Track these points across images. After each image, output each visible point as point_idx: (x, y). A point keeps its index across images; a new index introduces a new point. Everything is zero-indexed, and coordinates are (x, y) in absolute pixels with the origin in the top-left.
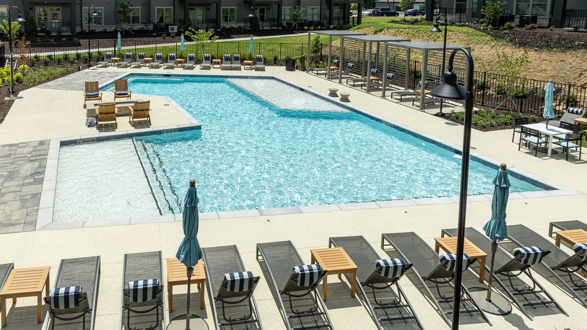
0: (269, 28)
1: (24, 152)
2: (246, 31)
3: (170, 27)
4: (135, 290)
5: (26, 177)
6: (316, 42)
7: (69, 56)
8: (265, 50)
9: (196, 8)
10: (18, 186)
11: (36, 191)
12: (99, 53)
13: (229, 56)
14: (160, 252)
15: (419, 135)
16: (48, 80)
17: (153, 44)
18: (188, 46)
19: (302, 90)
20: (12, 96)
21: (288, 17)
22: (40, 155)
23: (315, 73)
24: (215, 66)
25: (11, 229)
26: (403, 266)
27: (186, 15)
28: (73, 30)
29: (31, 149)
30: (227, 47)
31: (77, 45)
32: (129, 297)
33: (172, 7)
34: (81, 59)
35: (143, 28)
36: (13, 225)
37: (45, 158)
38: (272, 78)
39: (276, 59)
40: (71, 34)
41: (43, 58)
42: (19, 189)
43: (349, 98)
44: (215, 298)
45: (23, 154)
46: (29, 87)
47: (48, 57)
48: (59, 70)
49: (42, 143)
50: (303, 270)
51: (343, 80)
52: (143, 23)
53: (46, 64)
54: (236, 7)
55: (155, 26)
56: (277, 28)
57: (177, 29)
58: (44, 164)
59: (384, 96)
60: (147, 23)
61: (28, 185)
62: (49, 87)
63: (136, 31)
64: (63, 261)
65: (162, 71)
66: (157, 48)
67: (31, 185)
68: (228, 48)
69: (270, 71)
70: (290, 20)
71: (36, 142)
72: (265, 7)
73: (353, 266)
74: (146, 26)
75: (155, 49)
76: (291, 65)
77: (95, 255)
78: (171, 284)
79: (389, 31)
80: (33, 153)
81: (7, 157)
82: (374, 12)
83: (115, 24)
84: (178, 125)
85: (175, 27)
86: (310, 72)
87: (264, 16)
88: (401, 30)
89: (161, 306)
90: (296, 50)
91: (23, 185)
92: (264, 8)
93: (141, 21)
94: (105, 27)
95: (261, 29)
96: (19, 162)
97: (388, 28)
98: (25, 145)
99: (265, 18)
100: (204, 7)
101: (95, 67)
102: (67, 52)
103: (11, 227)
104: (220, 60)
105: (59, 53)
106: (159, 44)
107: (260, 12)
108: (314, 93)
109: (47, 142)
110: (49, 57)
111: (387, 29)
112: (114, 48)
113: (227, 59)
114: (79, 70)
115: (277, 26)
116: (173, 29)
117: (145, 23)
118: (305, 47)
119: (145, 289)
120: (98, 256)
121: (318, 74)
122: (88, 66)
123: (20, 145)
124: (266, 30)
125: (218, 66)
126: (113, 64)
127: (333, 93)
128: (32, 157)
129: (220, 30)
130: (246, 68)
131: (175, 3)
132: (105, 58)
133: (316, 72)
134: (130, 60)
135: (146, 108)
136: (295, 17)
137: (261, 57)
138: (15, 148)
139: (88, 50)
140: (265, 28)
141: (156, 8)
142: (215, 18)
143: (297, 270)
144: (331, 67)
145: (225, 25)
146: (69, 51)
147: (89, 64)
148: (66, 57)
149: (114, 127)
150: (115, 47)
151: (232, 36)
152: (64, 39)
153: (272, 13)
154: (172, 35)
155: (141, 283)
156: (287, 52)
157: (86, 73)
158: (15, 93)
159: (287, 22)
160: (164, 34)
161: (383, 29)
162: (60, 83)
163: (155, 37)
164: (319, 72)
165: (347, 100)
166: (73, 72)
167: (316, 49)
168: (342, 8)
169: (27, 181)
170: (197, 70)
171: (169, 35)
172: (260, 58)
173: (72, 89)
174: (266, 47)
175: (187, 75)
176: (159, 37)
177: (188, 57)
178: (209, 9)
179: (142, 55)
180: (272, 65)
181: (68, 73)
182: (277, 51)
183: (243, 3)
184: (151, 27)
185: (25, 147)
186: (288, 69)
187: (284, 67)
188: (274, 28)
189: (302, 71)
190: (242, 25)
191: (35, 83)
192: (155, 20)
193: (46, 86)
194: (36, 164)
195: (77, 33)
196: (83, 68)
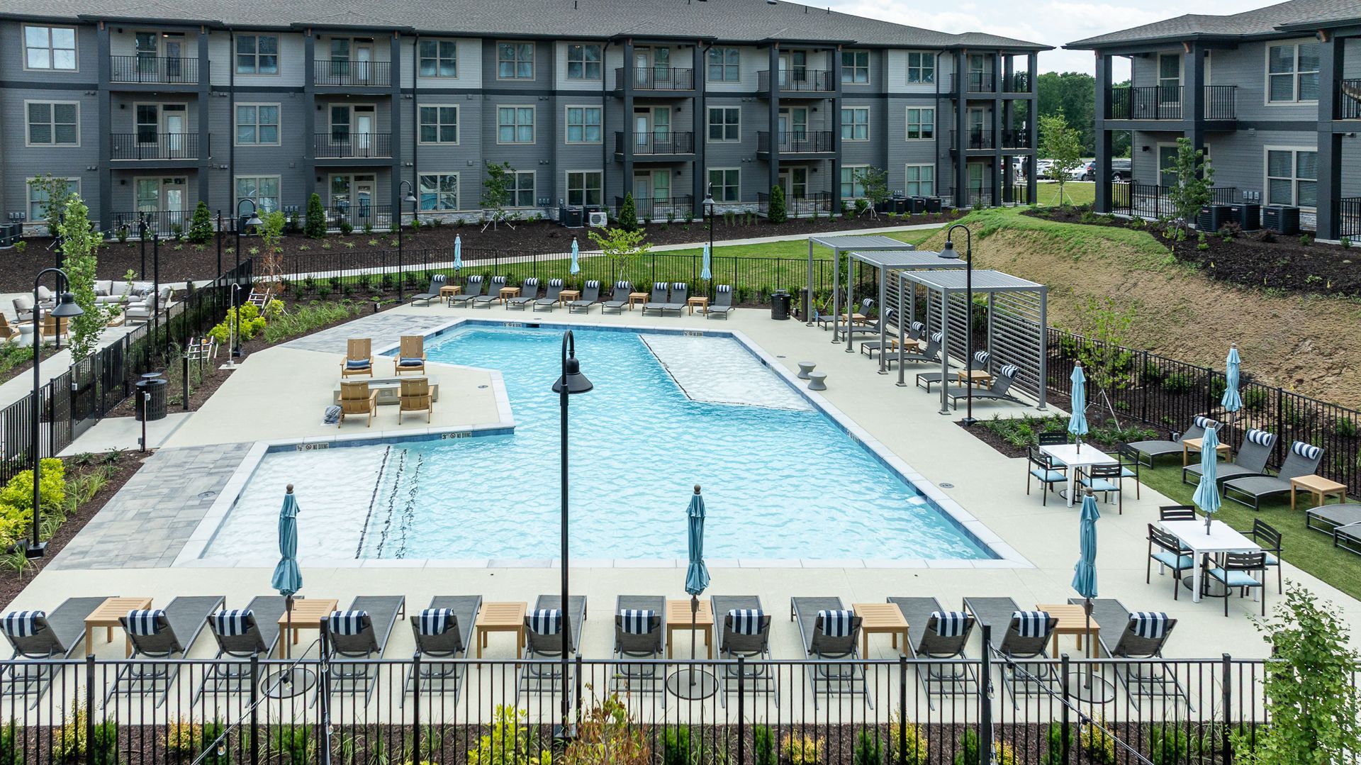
1: (206, 460)
2: (757, 223)
3: (592, 214)
5: (191, 498)
7: (371, 279)
9: (652, 171)
10: (175, 509)
11: (196, 517)
12: (429, 273)
16: (310, 331)
19: (764, 364)
20: (234, 362)
21: (859, 191)
22: (228, 466)
23: (820, 327)
24: (633, 307)
25: (142, 563)
27: (627, 187)
28: (396, 218)
29: (219, 456)
33: (602, 171)
34: (390, 287)
35: (539, 215)
36: (145, 559)
37: (232, 471)
38: (728, 336)
39: (764, 292)
40: (389, 230)
42: (175, 513)
45: (204, 462)
46: (271, 345)
47: (330, 281)
48: (324, 311)
49: (239, 447)
52: (540, 204)
53: (322, 295)
54: (739, 169)
55: (562, 212)
56: (829, 215)
57: (606, 220)
58: (227, 479)
60: (548, 204)
61: (190, 509)
62: (304, 346)
63: (520, 225)
64: (178, 598)
65: (526, 316)
67: (193, 508)
69: (736, 319)
71: (231, 445)
72: (806, 167)
74: (547, 211)
76: (779, 307)
80: (219, 462)
81: (178, 466)
83: (486, 207)
84: (477, 426)
85: (603, 215)
86: (809, 323)
87: (804, 186)
91: (182, 508)
92: (804, 170)
93: (538, 200)
94: (463, 214)
96: (192, 476)
98: (213, 448)
99: (807, 191)
100: (669, 171)
104: (648, 294)
107: (794, 177)
108: (776, 371)
109: (249, 446)
110: (333, 281)
113: (661, 292)
114: (376, 311)
115: (831, 211)
116: (597, 219)
117: (544, 204)
122: (396, 302)
123: (205, 449)
124: (802, 220)
126: (442, 299)
127: (806, 372)
128: (215, 468)
129: (701, 220)
131: (607, 161)
133: (823, 324)
134: (477, 290)
135: (422, 392)
137: (726, 289)
138: (196, 453)
140: (800, 216)
141: (567, 172)
142: (692, 193)
145: (716, 208)
147: (401, 298)
148: (364, 282)
152: (373, 242)
153: (821, 180)
157: (385, 319)
158: (238, 357)
160: (576, 230)
162: (327, 337)
163: (556, 236)
164: (828, 324)
165: (822, 388)
166: (363, 314)
168: (989, 166)
169: (190, 503)
170: (596, 314)
172: (724, 291)
175: (569, 326)
178: (678, 174)
179: (499, 281)
181: (353, 316)
183: (755, 159)
184: (556, 215)
185: (211, 452)
186: (776, 316)
187: (768, 312)
188: (821, 215)
189: (802, 320)
190: (754, 207)
191: (283, 337)
192: (563, 199)
193: (300, 343)
194: (214, 479)
195: (402, 226)
196: (387, 307)
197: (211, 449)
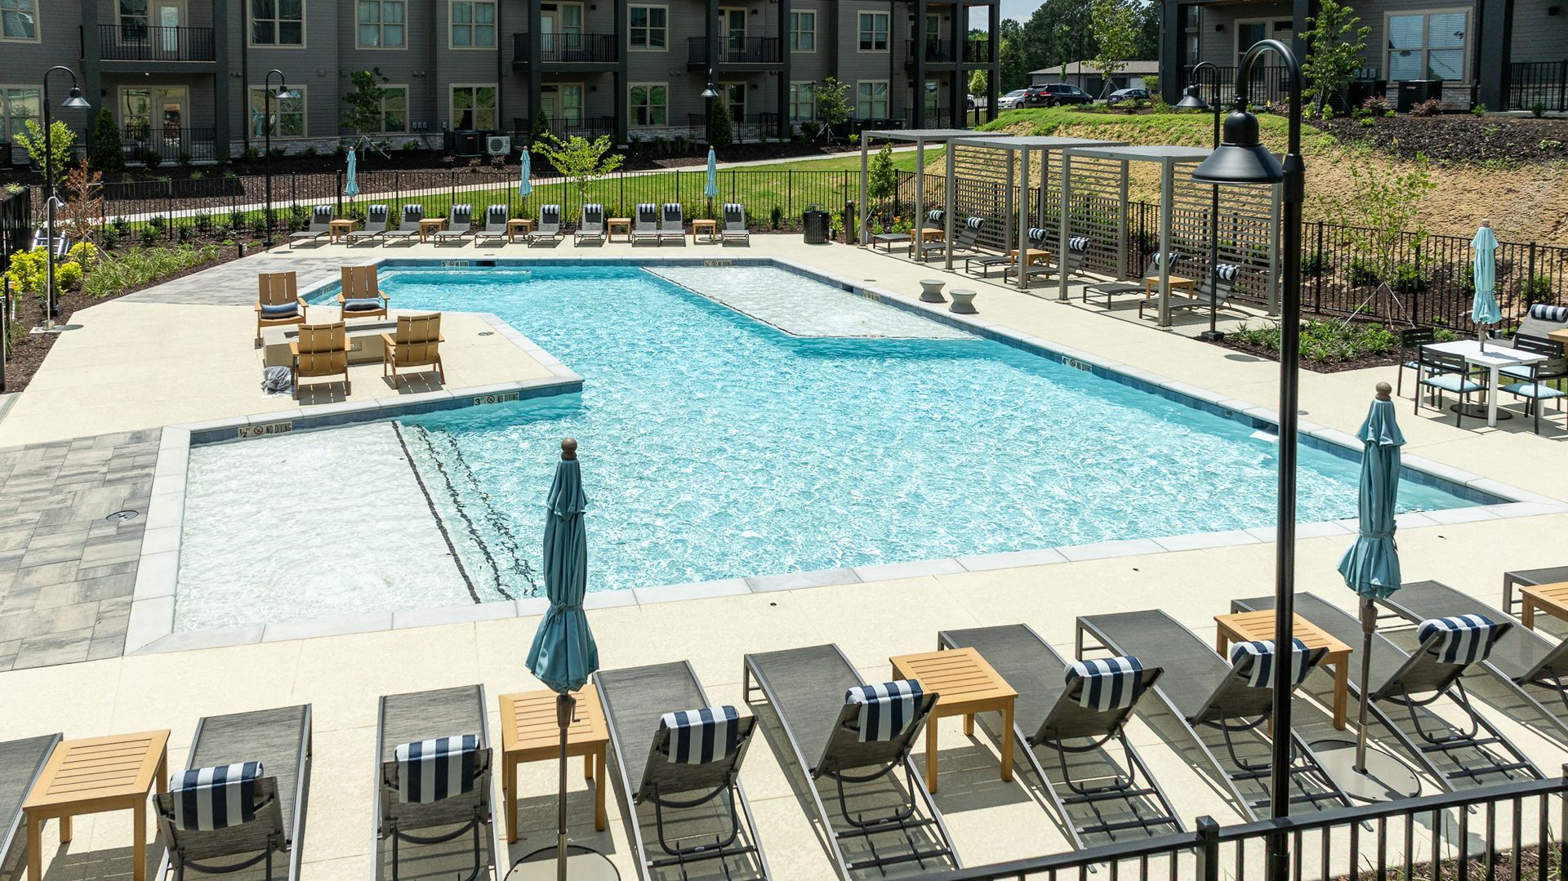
0: (757, 140)
1: (87, 461)
2: (696, 149)
3: (490, 139)
4: (415, 765)
5: (93, 524)
6: (882, 165)
7: (212, 219)
8: (749, 196)
9: (560, 85)
10: (73, 546)
11: (125, 556)
12: (296, 210)
13: (651, 208)
14: (479, 688)
15: (1160, 386)
16: (154, 281)
17: (444, 186)
18: (542, 189)
19: (850, 289)
20: (51, 323)
21: (805, 113)
22: (134, 467)
23: (884, 249)
24: (614, 237)
25: (53, 655)
26: (1138, 675)
27: (533, 105)
28: (221, 151)
29: (109, 454)
30: (645, 191)
31: (234, 192)
32: (397, 787)
33: (496, 85)
34: (244, 228)
35: (416, 144)
36: (59, 644)
37: (148, 475)
38: (770, 263)
39: (776, 214)
40: (216, 162)
41: (138, 228)
42: (76, 553)
43: (974, 302)
44: (634, 796)
45: (83, 465)
46: (100, 301)
47: (151, 224)
48: (185, 254)
49: (138, 437)
50: (873, 694)
51: (955, 264)
52: (415, 130)
53: (148, 240)
54: (666, 84)
55: (448, 137)
56: (777, 140)
57: (509, 145)
58: (146, 488)
59: (1064, 297)
60: (426, 130)
61: (102, 543)
62: (156, 299)
63: (396, 154)
64: (205, 723)
65: (470, 252)
66: (456, 197)
67: (109, 542)
68: (650, 193)
69: (762, 245)
70: (812, 118)
71: (122, 436)
72: (745, 83)
73: (1005, 689)
74: (424, 137)
75: (451, 197)
76: (817, 227)
77: (298, 701)
78: (513, 759)
79: (1070, 132)
80: (115, 463)
81: (38, 475)
82: (1029, 96)
83: (340, 134)
84: (518, 382)
85: (505, 140)
86: (870, 246)
87: (742, 106)
88: (1102, 128)
89: (485, 823)
90: (831, 193)
91: (87, 543)
92: (743, 86)
93: (411, 124)
94: (312, 143)
95: (736, 142)
96: (74, 487)
97: (1069, 124)
98: (90, 443)
99: (745, 113)
100: (582, 85)
101: (286, 247)
102: (205, 211)
103: (52, 651)
104: (629, 220)
105: (184, 215)
106: (462, 185)
107: (732, 97)
108: (882, 296)
109: (155, 434)
110: (156, 223)
111: (1066, 128)
112: (336, 198)
113: (648, 216)
114: (241, 255)
115: (779, 136)
116: (497, 145)
117: (421, 130)
118: (853, 183)
119: (442, 763)
120: (305, 706)
121: (889, 250)
122: (265, 245)
123: (75, 445)
124: (748, 145)
125: (625, 237)
126: (334, 238)
127: (932, 293)
128: (110, 471)
129: (627, 147)
130: (697, 241)
131: (504, 72)
132: (313, 221)
133: (885, 245)
134: (383, 225)
135: (431, 336)
136: (825, 109)
137: (737, 208)
138: (62, 451)
139: (265, 205)
140: (745, 141)
141: (452, 86)
142: (612, 114)
143: (858, 696)
144: (925, 231)
145: (639, 133)
146: (212, 209)
147: (269, 240)
148: (204, 224)
149: (341, 391)
150: (339, 196)
151: (659, 162)
152: (197, 176)
153: (763, 98)
154: (496, 160)
155: (429, 748)
156: (805, 199)
157: (263, 262)
158: (59, 315)
159: (803, 124)
160: (474, 158)
161: (1055, 128)
162: (189, 287)
163: (448, 166)
164: (893, 245)
165: (971, 311)
166: (224, 260)
167: (883, 184)
168: (945, 84)
169: (96, 533)
170: (567, 248)
171: (486, 160)
172: (734, 211)
173: (223, 301)
174: (749, 186)
175: (539, 260)
176: (460, 166)
177: (542, 213)
178: (594, 89)
179: (414, 211)
180: (768, 231)
181: (210, 262)
182: (779, 197)
183: (685, 72)
184: (438, 142)
185: (90, 448)
186: (810, 240)
187: (802, 236)
188: (769, 140)
189: (848, 244)
190: (684, 132)
191: (116, 290)
192: (448, 121)
193: (148, 296)
194: (124, 491)
195: (231, 159)
196: (253, 250)
197: (85, 443)
